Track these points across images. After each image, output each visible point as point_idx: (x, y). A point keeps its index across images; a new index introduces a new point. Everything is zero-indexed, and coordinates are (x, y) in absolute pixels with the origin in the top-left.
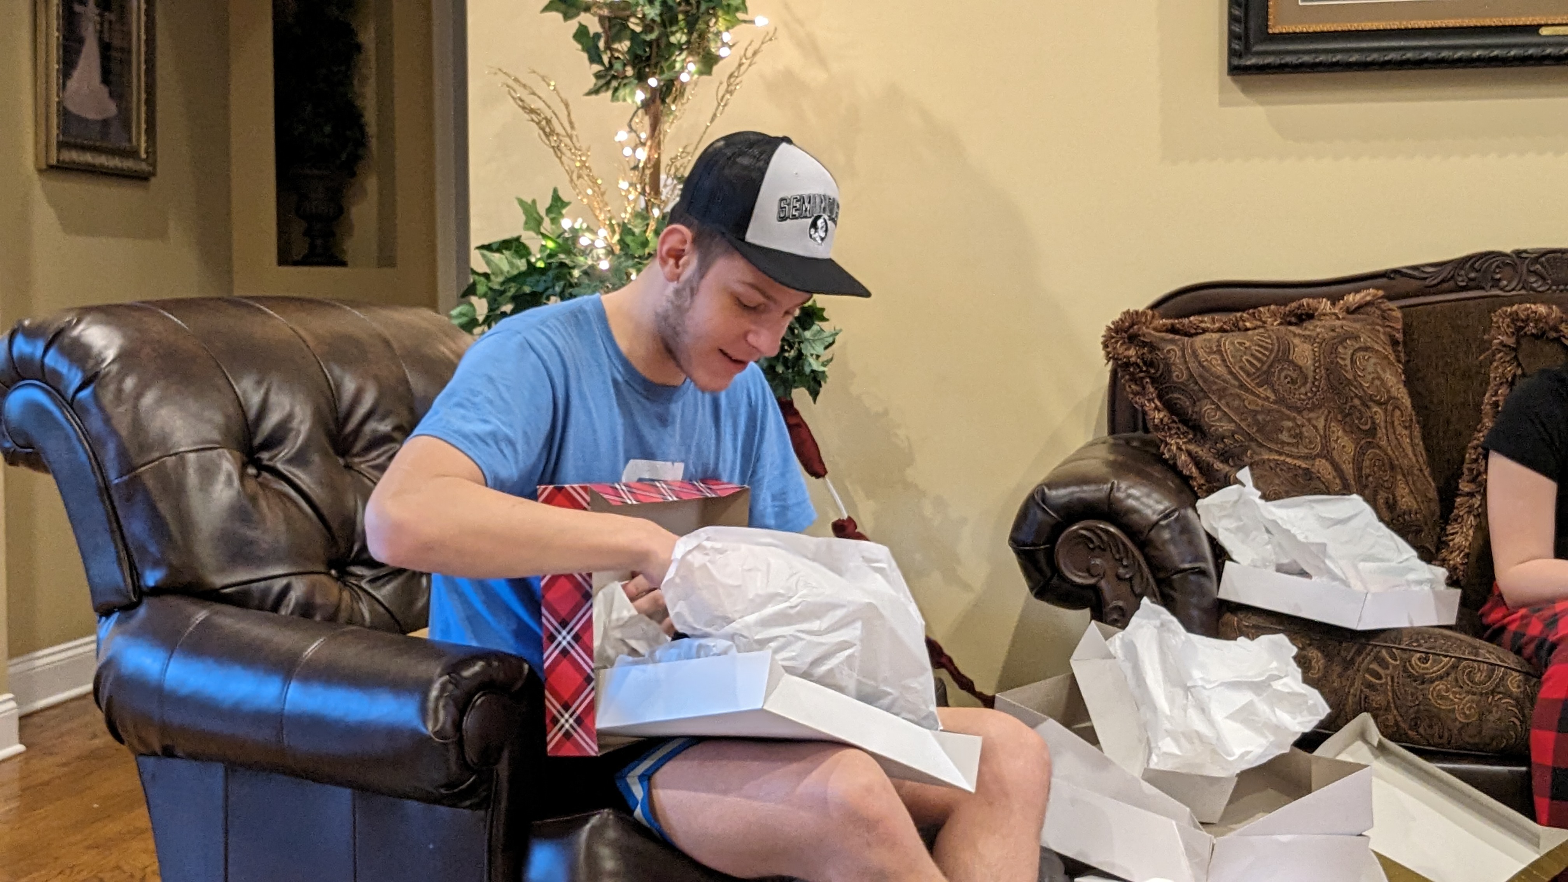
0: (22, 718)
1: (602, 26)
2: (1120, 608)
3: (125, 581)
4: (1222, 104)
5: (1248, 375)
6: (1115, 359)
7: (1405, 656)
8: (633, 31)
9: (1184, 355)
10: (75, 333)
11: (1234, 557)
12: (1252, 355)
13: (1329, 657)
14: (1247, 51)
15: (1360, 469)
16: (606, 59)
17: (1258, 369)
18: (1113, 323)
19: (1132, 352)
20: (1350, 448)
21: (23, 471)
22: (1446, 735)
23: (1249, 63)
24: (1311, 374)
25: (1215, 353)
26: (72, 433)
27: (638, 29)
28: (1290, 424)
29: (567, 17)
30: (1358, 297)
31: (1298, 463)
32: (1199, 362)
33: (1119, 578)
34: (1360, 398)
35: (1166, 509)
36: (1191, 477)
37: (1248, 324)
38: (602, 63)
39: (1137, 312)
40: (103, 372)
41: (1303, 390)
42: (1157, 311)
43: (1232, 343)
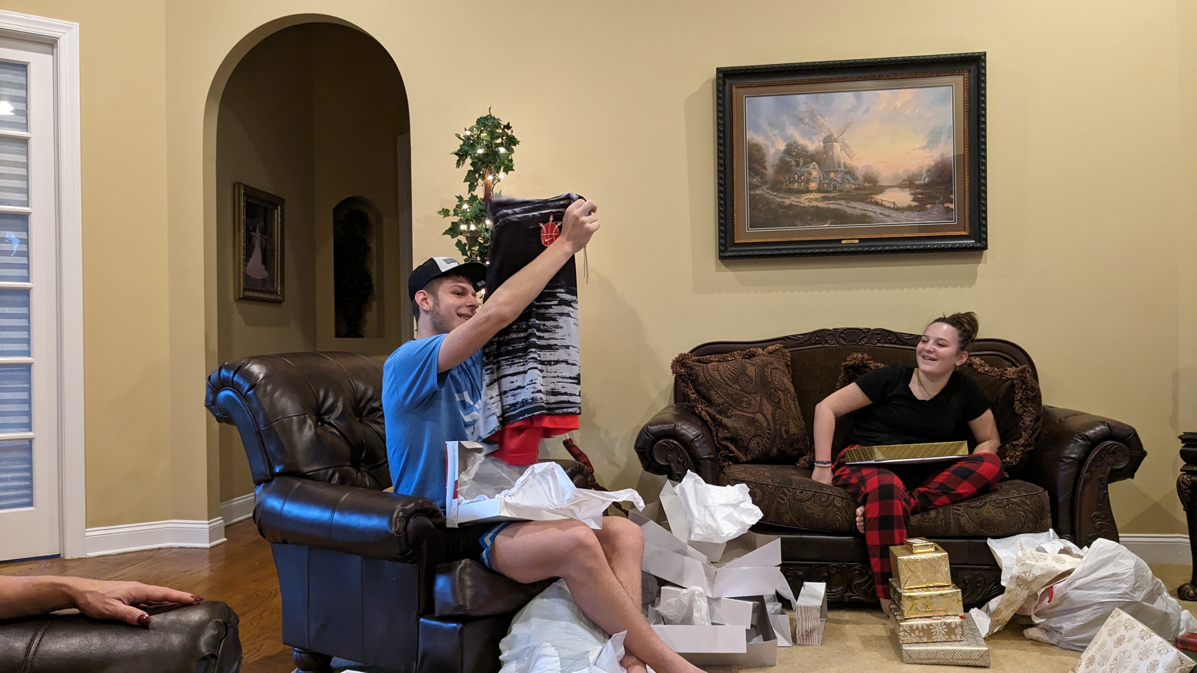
0: (225, 527)
1: (467, 240)
2: (679, 475)
3: (266, 470)
4: (717, 271)
5: (729, 379)
6: (676, 373)
7: (794, 491)
8: (480, 242)
9: (703, 372)
10: (247, 367)
12: (731, 372)
13: (763, 492)
14: (726, 250)
15: (774, 418)
16: (469, 253)
17: (733, 377)
18: (675, 358)
19: (683, 370)
20: (771, 409)
21: (224, 424)
22: (811, 523)
23: (727, 255)
24: (754, 379)
25: (716, 370)
26: (245, 409)
27: (482, 242)
28: (746, 399)
29: (453, 237)
30: (773, 347)
31: (750, 415)
32: (710, 375)
33: (678, 462)
34: (774, 389)
35: (697, 434)
36: (707, 421)
37: (729, 359)
38: (467, 255)
39: (685, 354)
40: (258, 384)
41: (751, 386)
42: (693, 354)
43: (722, 366)
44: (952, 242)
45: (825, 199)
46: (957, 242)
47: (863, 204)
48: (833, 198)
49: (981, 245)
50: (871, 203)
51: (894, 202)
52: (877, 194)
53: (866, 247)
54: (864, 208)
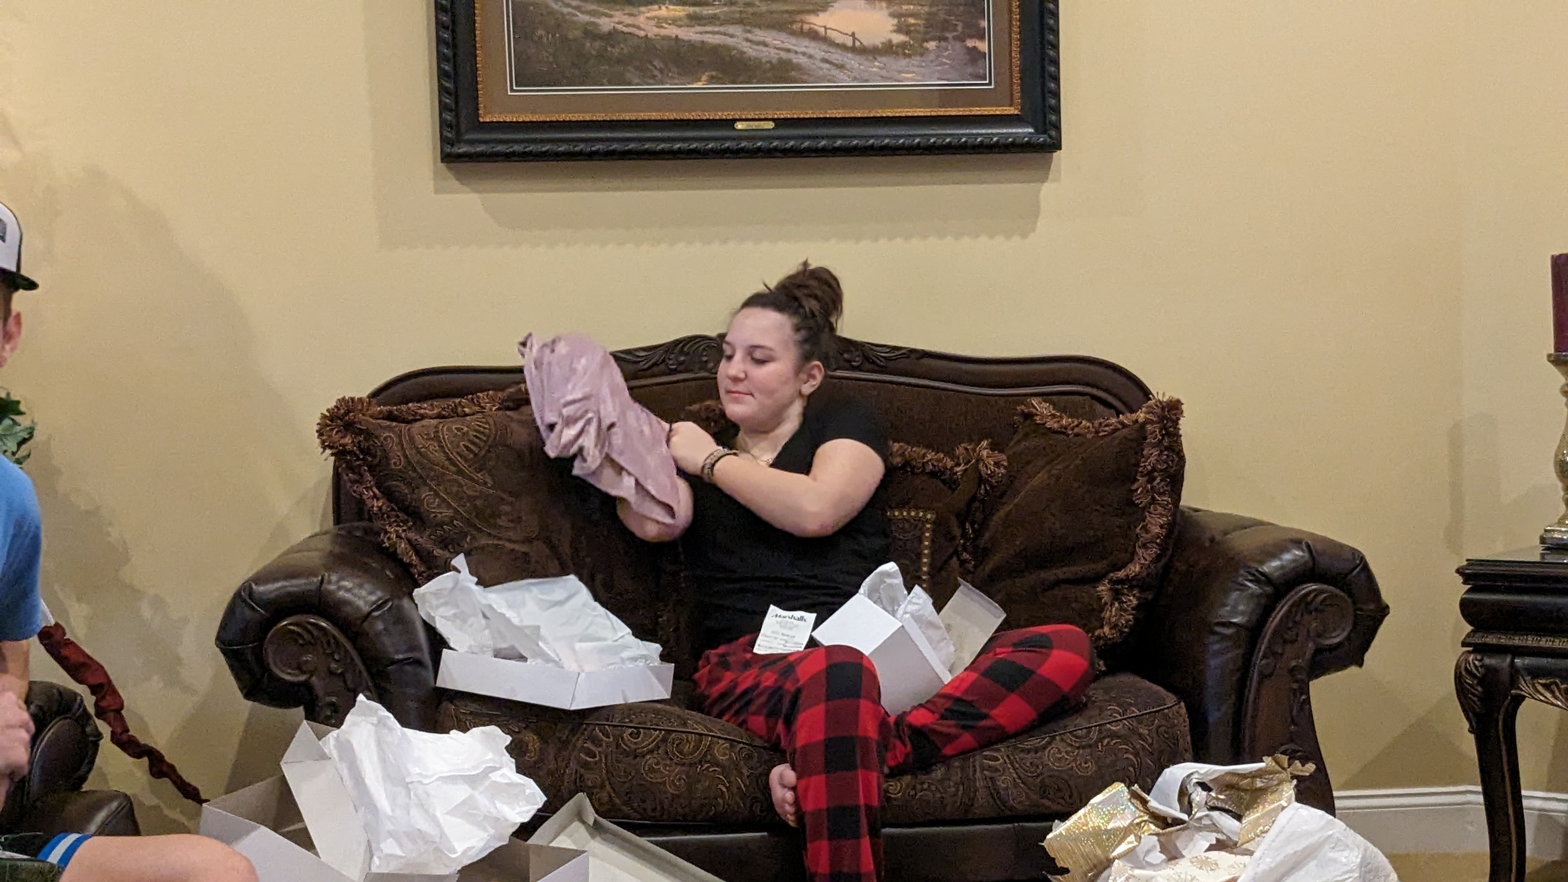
2: (332, 704)
4: (437, 191)
5: (465, 459)
7: (617, 733)
9: (401, 443)
11: (452, 645)
12: (470, 441)
13: (544, 740)
14: (459, 138)
15: (577, 551)
17: (475, 455)
18: (328, 410)
19: (348, 440)
20: (568, 530)
22: (659, 808)
23: (461, 151)
24: (528, 458)
25: (432, 439)
28: (506, 508)
31: (516, 547)
32: (417, 450)
33: (331, 673)
35: (379, 599)
36: (410, 565)
37: (466, 410)
39: (352, 399)
41: (519, 475)
42: (374, 401)
43: (450, 429)
44: (984, 131)
45: (695, 20)
46: (995, 131)
47: (783, 36)
48: (713, 20)
49: (1049, 140)
50: (802, 34)
51: (853, 35)
52: (814, 12)
53: (790, 138)
54: (787, 45)
